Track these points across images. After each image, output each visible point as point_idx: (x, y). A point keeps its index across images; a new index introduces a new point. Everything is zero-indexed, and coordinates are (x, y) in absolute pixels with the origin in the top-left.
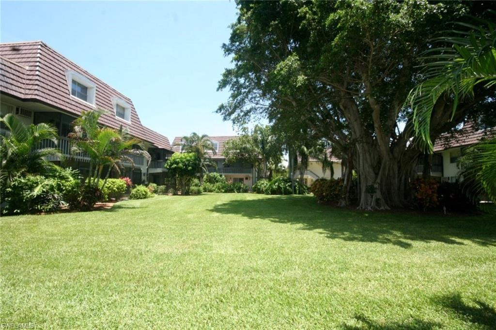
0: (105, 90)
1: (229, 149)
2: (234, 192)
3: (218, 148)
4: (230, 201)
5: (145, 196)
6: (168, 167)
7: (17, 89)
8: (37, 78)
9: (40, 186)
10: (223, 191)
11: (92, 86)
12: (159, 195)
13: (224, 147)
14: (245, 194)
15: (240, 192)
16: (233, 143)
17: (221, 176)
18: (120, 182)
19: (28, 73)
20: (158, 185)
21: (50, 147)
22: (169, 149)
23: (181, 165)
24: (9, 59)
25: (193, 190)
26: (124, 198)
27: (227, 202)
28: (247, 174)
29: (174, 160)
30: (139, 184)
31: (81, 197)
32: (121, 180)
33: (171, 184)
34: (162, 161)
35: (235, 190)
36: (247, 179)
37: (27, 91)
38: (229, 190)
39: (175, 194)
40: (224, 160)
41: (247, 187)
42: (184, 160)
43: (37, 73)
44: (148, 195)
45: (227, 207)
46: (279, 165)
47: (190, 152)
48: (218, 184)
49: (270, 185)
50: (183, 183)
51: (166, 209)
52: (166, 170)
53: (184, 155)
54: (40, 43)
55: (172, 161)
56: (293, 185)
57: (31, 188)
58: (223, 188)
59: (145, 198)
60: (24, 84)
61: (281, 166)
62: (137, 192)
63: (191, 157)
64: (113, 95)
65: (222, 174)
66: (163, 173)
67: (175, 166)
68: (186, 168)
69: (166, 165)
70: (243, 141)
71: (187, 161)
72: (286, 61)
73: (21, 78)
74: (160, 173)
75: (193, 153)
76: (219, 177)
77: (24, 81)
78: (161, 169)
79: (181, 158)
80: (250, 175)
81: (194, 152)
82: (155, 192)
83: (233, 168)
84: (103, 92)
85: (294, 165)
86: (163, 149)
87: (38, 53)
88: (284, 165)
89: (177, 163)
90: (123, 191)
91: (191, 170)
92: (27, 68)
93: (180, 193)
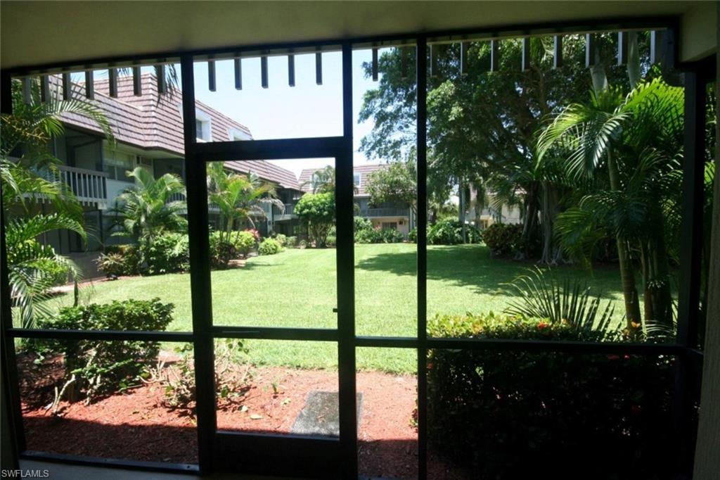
0: (220, 121)
1: (376, 183)
2: (384, 242)
3: (360, 182)
4: (379, 255)
5: (275, 251)
6: (298, 213)
7: (136, 136)
8: (154, 120)
9: (179, 244)
10: (369, 241)
11: (207, 119)
12: (289, 248)
13: (368, 180)
14: (398, 244)
15: (391, 242)
16: (380, 176)
17: (366, 220)
18: (247, 235)
19: (144, 114)
20: (287, 236)
21: (178, 200)
22: (297, 188)
23: (314, 210)
24: (127, 102)
25: (330, 241)
26: (251, 254)
27: (375, 257)
28: (402, 217)
29: (305, 203)
30: (267, 237)
31: (218, 255)
32: (249, 232)
33: (302, 234)
34: (289, 204)
35: (385, 240)
36: (401, 223)
37: (147, 138)
38: (377, 240)
39: (308, 247)
40: (370, 198)
41: (400, 235)
42: (318, 203)
43: (153, 114)
44: (278, 250)
45: (374, 262)
46: (446, 202)
47: (325, 192)
48: (362, 231)
49: (432, 232)
50: (318, 232)
51: (306, 266)
52: (295, 217)
53: (317, 196)
54: (150, 76)
55: (303, 205)
56: (464, 232)
57: (172, 246)
58: (369, 237)
59: (275, 253)
60: (141, 128)
61: (449, 204)
62: (265, 246)
63: (326, 199)
64: (229, 126)
65: (367, 217)
66: (293, 220)
67: (306, 211)
68: (321, 214)
69: (295, 211)
70: (394, 173)
71: (322, 203)
72: (439, 90)
73: (138, 122)
74: (289, 220)
75: (329, 193)
76: (363, 222)
77: (142, 125)
78: (289, 215)
79: (314, 200)
80: (406, 218)
81: (330, 191)
82: (284, 245)
83: (381, 209)
84: (218, 124)
85: (466, 203)
86: (291, 190)
87: (149, 89)
88: (454, 203)
89: (309, 207)
90: (251, 246)
91: (327, 215)
92: (141, 108)
93: (314, 246)
